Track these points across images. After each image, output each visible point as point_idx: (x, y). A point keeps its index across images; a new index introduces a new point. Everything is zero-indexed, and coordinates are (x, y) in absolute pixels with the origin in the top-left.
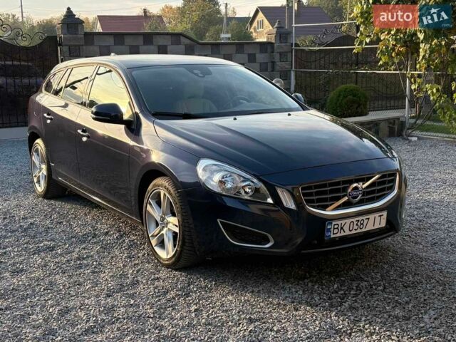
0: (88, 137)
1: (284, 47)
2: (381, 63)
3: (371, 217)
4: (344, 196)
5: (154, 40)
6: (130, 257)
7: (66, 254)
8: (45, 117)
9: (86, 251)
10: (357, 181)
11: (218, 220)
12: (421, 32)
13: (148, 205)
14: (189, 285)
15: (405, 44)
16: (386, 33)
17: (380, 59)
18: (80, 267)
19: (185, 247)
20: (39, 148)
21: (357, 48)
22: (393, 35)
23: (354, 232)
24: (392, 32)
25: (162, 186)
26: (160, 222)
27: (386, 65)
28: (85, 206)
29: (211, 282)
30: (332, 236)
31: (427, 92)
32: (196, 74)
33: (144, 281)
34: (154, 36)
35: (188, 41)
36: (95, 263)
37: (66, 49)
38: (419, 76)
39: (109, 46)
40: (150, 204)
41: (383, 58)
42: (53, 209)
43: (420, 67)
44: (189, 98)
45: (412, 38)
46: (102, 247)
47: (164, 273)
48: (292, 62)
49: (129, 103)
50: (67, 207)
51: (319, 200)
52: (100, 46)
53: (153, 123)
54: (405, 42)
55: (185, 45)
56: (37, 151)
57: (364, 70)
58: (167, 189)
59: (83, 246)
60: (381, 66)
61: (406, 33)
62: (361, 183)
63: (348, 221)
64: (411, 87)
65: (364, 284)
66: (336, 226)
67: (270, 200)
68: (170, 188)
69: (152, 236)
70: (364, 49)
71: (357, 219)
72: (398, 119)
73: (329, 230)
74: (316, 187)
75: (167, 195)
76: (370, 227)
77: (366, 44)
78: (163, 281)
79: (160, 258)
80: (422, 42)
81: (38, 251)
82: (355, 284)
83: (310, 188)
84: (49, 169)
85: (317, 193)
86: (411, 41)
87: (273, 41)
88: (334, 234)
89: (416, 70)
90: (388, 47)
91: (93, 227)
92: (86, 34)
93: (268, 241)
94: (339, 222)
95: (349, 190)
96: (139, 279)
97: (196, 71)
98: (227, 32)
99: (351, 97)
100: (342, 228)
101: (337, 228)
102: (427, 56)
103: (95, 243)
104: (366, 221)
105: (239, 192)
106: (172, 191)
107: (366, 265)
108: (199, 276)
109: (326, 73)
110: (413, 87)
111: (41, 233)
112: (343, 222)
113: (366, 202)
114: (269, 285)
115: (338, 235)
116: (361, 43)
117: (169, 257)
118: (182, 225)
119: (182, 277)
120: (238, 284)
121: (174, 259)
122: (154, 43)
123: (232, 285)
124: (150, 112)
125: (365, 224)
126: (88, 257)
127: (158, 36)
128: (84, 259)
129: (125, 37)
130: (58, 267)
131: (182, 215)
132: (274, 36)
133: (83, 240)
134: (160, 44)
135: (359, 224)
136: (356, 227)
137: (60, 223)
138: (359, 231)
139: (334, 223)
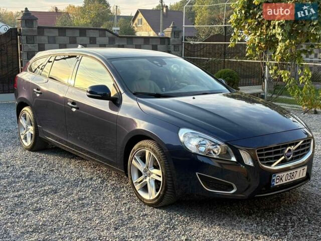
0: (77, 108)
1: (177, 41)
2: (247, 54)
3: (298, 170)
4: (282, 156)
5: (87, 33)
6: (117, 198)
7: (68, 195)
8: (34, 91)
9: (82, 193)
10: (290, 145)
11: (197, 174)
12: (279, 34)
13: (133, 160)
14: (171, 220)
15: (266, 42)
16: (253, 34)
17: (247, 52)
18: (83, 206)
19: (167, 192)
20: (27, 114)
21: (231, 44)
22: (258, 36)
23: (288, 181)
24: (258, 34)
25: (147, 147)
26: (143, 173)
27: (251, 57)
28: (64, 157)
29: (186, 217)
30: (275, 184)
31: (281, 76)
32: (156, 64)
33: (137, 217)
34: (87, 30)
35: (110, 35)
36: (93, 203)
37: (24, 38)
38: (276, 65)
39: (55, 36)
40: (135, 159)
41: (248, 51)
42: (42, 160)
43: (277, 58)
44: (140, 79)
45: (271, 38)
46: (93, 190)
47: (148, 210)
48: (182, 51)
49: (114, 85)
50: (51, 158)
51: (267, 159)
52: (48, 36)
53: (136, 100)
54: (267, 41)
55: (109, 38)
56: (25, 116)
57: (236, 59)
58: (153, 149)
59: (78, 189)
60: (247, 57)
61: (267, 34)
62: (293, 147)
63: (285, 174)
64: (269, 72)
65: (294, 218)
66: (278, 178)
67: (234, 159)
68: (155, 149)
69: (136, 183)
70: (236, 45)
71: (290, 172)
72: (260, 94)
73: (274, 180)
74: (266, 150)
75: (152, 153)
76: (297, 177)
77: (238, 41)
78: (151, 217)
79: (144, 199)
80: (280, 42)
81: (46, 194)
82: (288, 218)
83: (261, 150)
84: (36, 130)
85: (267, 154)
86: (271, 40)
87: (170, 37)
88: (277, 183)
89: (273, 61)
90: (254, 44)
91: (79, 174)
92: (39, 28)
93: (233, 189)
94: (280, 175)
95: (286, 152)
96: (132, 215)
97: (155, 62)
98: (117, 27)
99: (229, 78)
100: (281, 179)
101: (279, 179)
102: (283, 51)
103: (86, 186)
104: (295, 173)
105: (210, 153)
106: (157, 151)
107: (288, 203)
108: (176, 213)
109: (208, 60)
110: (271, 72)
111: (40, 179)
112: (282, 174)
113: (295, 159)
114: (230, 219)
115: (279, 183)
116: (235, 40)
117: (152, 198)
118: (165, 176)
119: (163, 213)
120: (207, 219)
121: (156, 200)
122: (87, 36)
123: (202, 220)
124: (132, 92)
125: (294, 175)
126: (85, 198)
127: (89, 30)
128: (83, 199)
129: (66, 30)
130: (67, 206)
131: (165, 169)
132: (170, 33)
133: (76, 184)
134: (91, 36)
135: (291, 175)
136: (289, 178)
137: (52, 170)
138: (291, 180)
139: (277, 175)
